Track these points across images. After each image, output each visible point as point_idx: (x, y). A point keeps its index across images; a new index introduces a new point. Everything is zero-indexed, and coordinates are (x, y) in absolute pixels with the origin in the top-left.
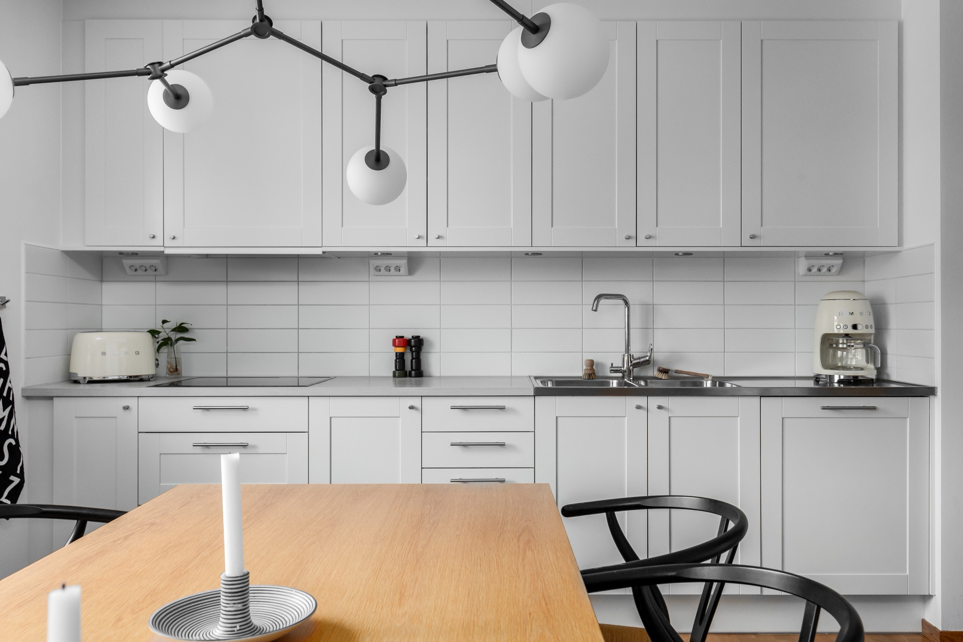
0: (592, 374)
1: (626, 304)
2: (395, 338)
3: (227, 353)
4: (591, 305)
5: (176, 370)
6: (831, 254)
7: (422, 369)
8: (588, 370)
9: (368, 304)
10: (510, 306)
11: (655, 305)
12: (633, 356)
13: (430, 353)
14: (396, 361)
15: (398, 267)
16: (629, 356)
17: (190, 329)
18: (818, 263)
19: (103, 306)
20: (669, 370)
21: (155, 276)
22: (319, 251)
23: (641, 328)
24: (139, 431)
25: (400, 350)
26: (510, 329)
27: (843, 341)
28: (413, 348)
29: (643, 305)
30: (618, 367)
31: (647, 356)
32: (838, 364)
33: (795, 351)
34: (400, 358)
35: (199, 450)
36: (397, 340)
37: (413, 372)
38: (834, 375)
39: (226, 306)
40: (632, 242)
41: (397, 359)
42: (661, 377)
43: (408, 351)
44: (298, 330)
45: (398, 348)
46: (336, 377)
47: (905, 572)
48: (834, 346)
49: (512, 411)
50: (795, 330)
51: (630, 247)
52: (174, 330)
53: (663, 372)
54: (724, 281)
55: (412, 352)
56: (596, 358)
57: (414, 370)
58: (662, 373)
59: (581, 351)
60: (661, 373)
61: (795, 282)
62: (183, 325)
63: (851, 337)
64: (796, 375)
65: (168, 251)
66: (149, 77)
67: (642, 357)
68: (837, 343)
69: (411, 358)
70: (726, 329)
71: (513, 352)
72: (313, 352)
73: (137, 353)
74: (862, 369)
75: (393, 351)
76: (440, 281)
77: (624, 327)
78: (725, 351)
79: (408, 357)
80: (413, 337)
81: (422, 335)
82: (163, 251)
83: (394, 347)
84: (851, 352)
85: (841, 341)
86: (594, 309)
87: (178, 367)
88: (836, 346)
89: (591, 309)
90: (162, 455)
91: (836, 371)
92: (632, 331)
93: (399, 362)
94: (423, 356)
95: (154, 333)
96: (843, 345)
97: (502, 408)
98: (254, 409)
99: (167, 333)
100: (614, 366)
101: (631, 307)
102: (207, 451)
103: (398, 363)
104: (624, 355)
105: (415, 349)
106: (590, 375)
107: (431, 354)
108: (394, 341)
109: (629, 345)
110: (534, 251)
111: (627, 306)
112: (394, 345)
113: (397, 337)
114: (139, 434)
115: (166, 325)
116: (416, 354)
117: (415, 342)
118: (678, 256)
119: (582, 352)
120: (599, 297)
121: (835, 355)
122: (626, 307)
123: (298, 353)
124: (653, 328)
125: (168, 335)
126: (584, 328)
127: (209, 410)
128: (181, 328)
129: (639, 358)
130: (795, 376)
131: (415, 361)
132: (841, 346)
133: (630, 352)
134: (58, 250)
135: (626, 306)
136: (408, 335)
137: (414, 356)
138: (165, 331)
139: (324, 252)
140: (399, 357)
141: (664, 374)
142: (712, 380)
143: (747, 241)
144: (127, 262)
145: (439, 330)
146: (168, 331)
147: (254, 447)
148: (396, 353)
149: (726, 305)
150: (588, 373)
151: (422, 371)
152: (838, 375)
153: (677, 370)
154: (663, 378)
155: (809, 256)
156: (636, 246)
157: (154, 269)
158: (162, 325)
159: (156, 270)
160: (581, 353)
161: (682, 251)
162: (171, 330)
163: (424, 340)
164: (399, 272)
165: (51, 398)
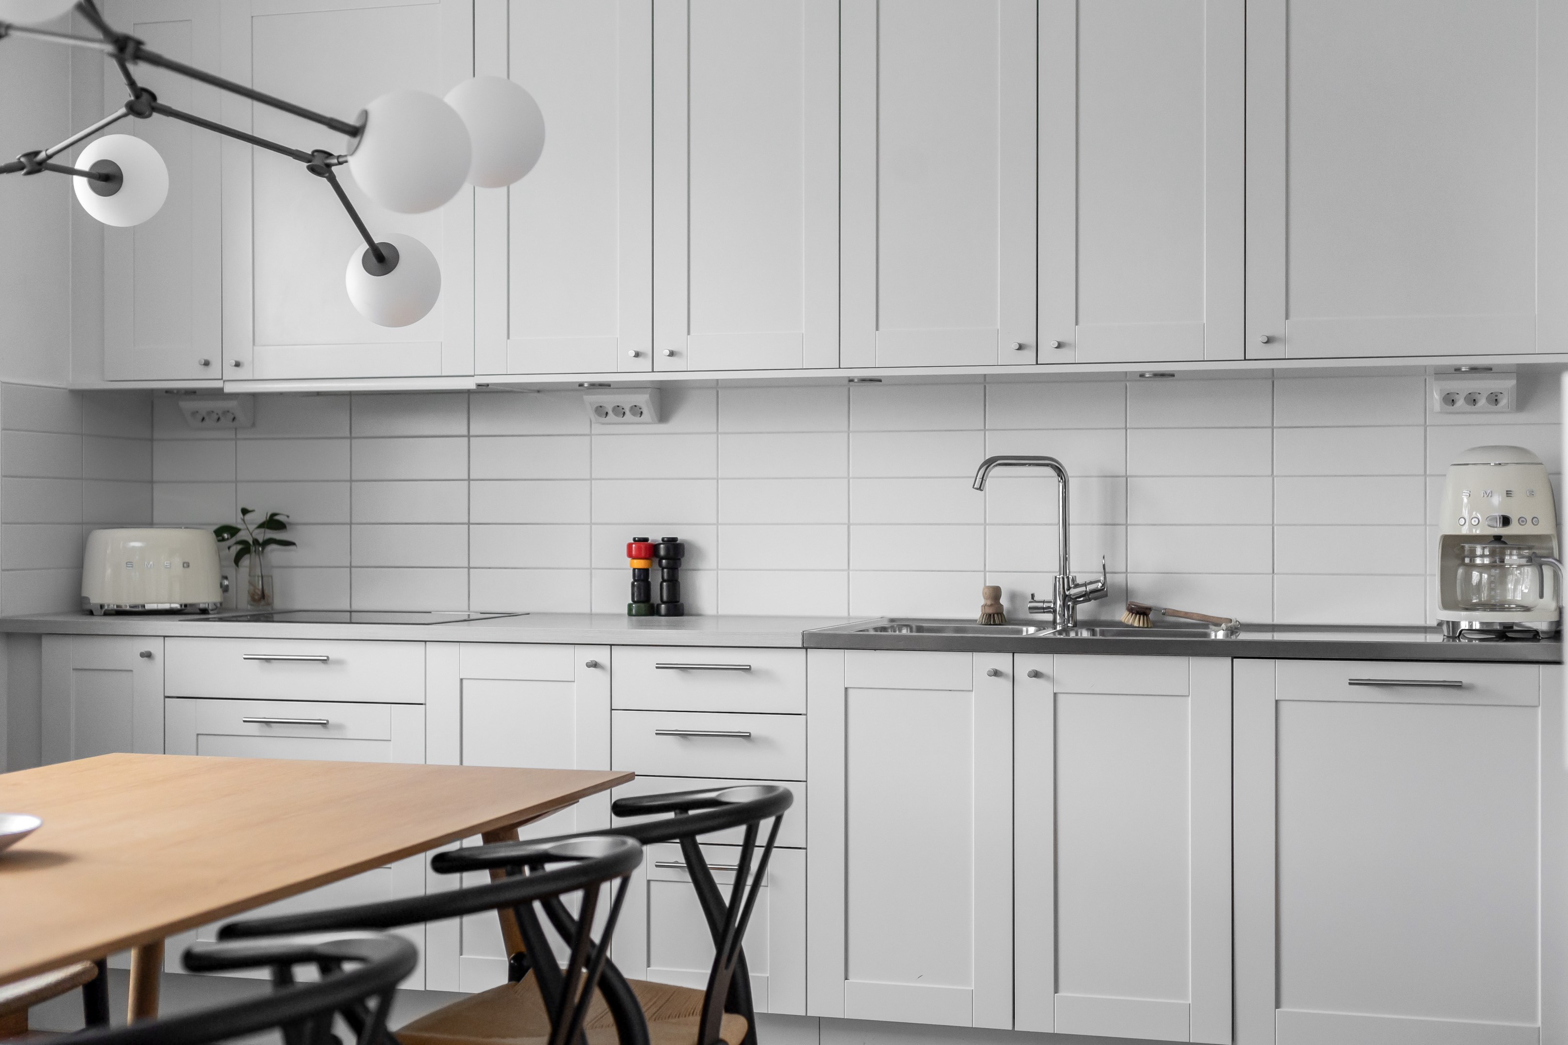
0: (995, 615)
1: (1059, 475)
2: (632, 542)
3: (351, 567)
4: (973, 477)
5: (263, 596)
6: (1463, 369)
7: (682, 601)
8: (988, 606)
9: (589, 477)
10: (847, 480)
11: (1131, 476)
12: (1073, 580)
13: (698, 570)
14: (633, 584)
15: (638, 408)
16: (1066, 580)
17: (290, 524)
18: (1462, 386)
19: (155, 486)
20: (1150, 609)
21: (236, 429)
22: (470, 384)
23: (1102, 525)
24: (166, 695)
25: (640, 564)
26: (846, 526)
27: (1483, 552)
28: (664, 561)
29: (1106, 477)
30: (1044, 602)
31: (1099, 581)
32: (1472, 600)
33: (1426, 572)
34: (642, 579)
35: (254, 729)
36: (634, 545)
37: (663, 606)
38: (1460, 622)
39: (349, 484)
40: (1028, 356)
41: (635, 580)
42: (1131, 622)
43: (656, 566)
44: (469, 527)
45: (635, 561)
46: (528, 614)
47: (1534, 1018)
48: (1467, 560)
49: (766, 675)
50: (1426, 529)
51: (1024, 364)
52: (261, 526)
53: (1135, 612)
54: (1273, 428)
55: (663, 569)
56: (1006, 585)
57: (663, 602)
58: (1136, 615)
59: (982, 569)
60: (1131, 614)
61: (1425, 426)
62: (277, 518)
63: (1505, 543)
64: (1428, 623)
65: (229, 388)
66: (23, 172)
67: (1091, 582)
68: (1473, 556)
69: (661, 580)
70: (1277, 525)
71: (852, 570)
72: (495, 566)
73: (185, 565)
74: (1527, 609)
75: (628, 566)
76: (717, 432)
77: (1057, 522)
78: (1275, 571)
79: (656, 578)
80: (663, 539)
81: (681, 535)
82: (222, 389)
83: (630, 559)
84: (1512, 574)
85: (1479, 551)
86: (977, 485)
87: (266, 592)
88: (1471, 560)
89: (972, 486)
90: (199, 736)
91: (1464, 613)
92: (1073, 531)
93: (639, 588)
94: (682, 577)
95: (224, 532)
96: (1484, 560)
97: (747, 669)
98: (340, 662)
99: (251, 532)
100: (1036, 598)
101: (1073, 484)
102: (267, 731)
103: (636, 589)
104: (1056, 577)
105: (668, 563)
106: (990, 616)
107: (699, 572)
108: (630, 546)
109: (1066, 558)
110: (864, 376)
111: (1062, 479)
112: (630, 555)
113: (634, 539)
114: (166, 699)
115: (248, 517)
116: (668, 573)
117: (667, 549)
118: (1143, 379)
119: (985, 571)
120: (989, 463)
121: (1468, 577)
122: (1059, 482)
123: (469, 568)
124: (1126, 525)
125: (251, 534)
126: (988, 524)
127: (270, 662)
128: (274, 523)
129: (1085, 585)
130: (1426, 625)
131: (668, 586)
132: (1478, 561)
133: (1068, 571)
134: (64, 389)
135: (1060, 479)
136: (655, 536)
137: (666, 577)
138: (248, 529)
139: (479, 385)
140: (638, 577)
141: (1138, 616)
142: (1226, 630)
143: (1256, 349)
144: (187, 405)
145: (715, 526)
146: (252, 527)
147: (339, 727)
148: (634, 570)
149: (1276, 476)
150: (989, 612)
151: (682, 605)
152: (1467, 623)
153: (1165, 609)
154: (1136, 624)
155: (1441, 373)
156: (1037, 364)
157: (232, 417)
158: (242, 516)
159: (234, 419)
160: (983, 573)
161: (1151, 371)
162: (256, 526)
163: (685, 546)
164: (640, 417)
165: (39, 636)
